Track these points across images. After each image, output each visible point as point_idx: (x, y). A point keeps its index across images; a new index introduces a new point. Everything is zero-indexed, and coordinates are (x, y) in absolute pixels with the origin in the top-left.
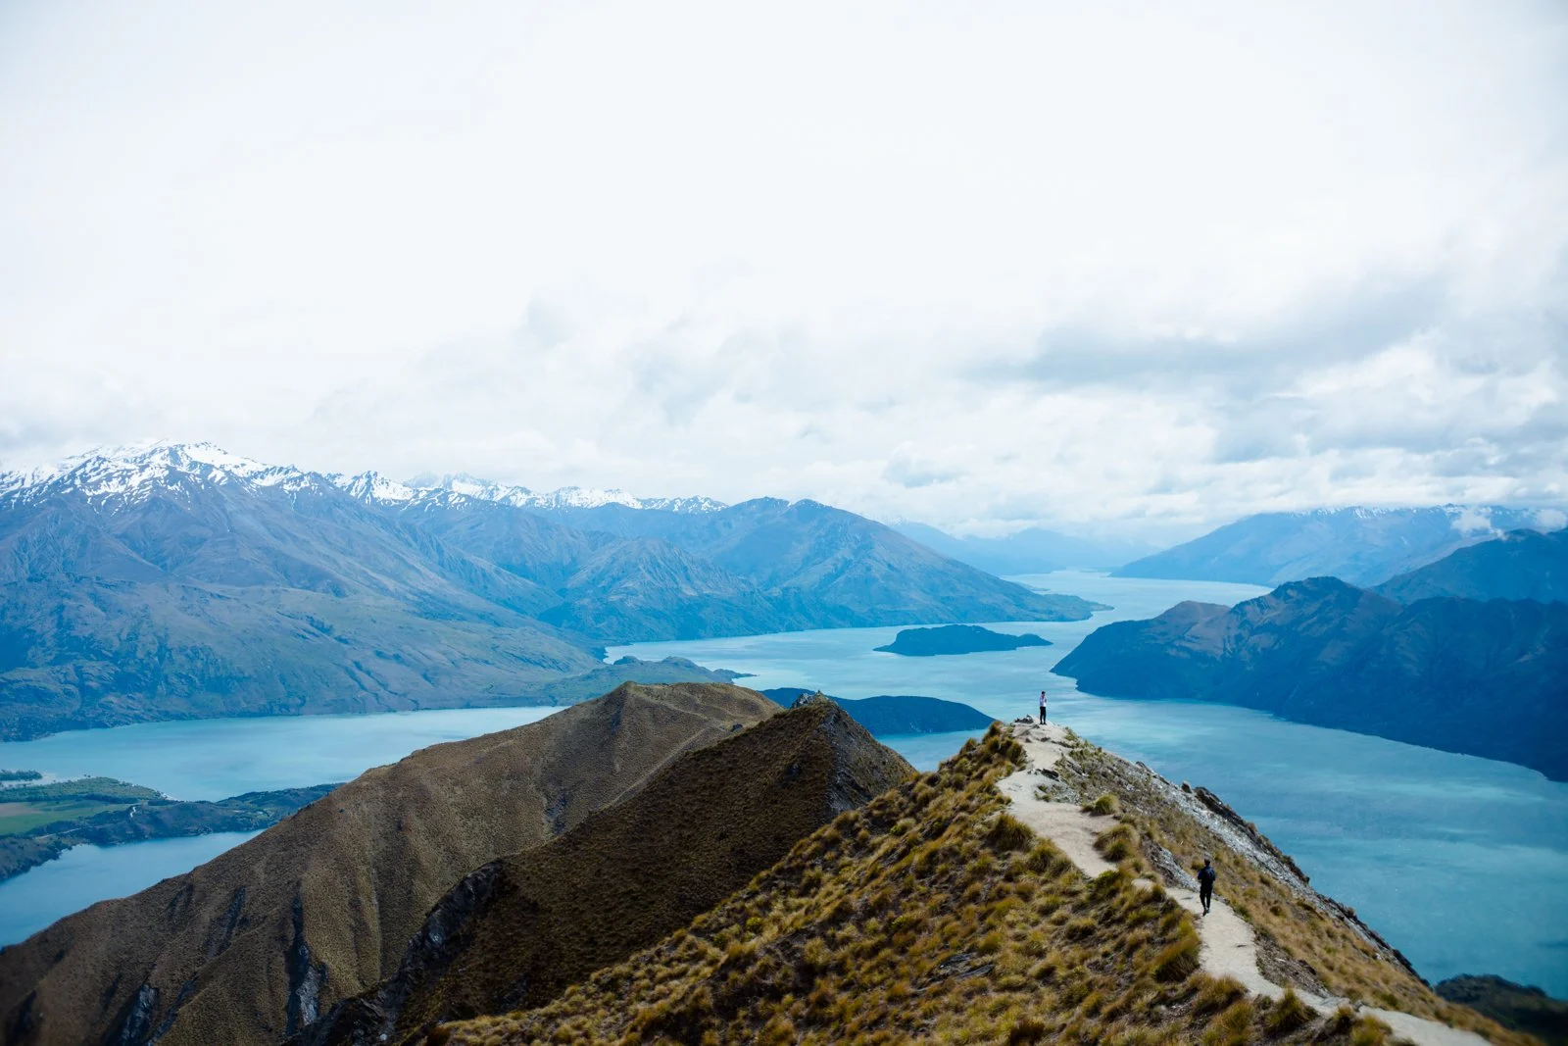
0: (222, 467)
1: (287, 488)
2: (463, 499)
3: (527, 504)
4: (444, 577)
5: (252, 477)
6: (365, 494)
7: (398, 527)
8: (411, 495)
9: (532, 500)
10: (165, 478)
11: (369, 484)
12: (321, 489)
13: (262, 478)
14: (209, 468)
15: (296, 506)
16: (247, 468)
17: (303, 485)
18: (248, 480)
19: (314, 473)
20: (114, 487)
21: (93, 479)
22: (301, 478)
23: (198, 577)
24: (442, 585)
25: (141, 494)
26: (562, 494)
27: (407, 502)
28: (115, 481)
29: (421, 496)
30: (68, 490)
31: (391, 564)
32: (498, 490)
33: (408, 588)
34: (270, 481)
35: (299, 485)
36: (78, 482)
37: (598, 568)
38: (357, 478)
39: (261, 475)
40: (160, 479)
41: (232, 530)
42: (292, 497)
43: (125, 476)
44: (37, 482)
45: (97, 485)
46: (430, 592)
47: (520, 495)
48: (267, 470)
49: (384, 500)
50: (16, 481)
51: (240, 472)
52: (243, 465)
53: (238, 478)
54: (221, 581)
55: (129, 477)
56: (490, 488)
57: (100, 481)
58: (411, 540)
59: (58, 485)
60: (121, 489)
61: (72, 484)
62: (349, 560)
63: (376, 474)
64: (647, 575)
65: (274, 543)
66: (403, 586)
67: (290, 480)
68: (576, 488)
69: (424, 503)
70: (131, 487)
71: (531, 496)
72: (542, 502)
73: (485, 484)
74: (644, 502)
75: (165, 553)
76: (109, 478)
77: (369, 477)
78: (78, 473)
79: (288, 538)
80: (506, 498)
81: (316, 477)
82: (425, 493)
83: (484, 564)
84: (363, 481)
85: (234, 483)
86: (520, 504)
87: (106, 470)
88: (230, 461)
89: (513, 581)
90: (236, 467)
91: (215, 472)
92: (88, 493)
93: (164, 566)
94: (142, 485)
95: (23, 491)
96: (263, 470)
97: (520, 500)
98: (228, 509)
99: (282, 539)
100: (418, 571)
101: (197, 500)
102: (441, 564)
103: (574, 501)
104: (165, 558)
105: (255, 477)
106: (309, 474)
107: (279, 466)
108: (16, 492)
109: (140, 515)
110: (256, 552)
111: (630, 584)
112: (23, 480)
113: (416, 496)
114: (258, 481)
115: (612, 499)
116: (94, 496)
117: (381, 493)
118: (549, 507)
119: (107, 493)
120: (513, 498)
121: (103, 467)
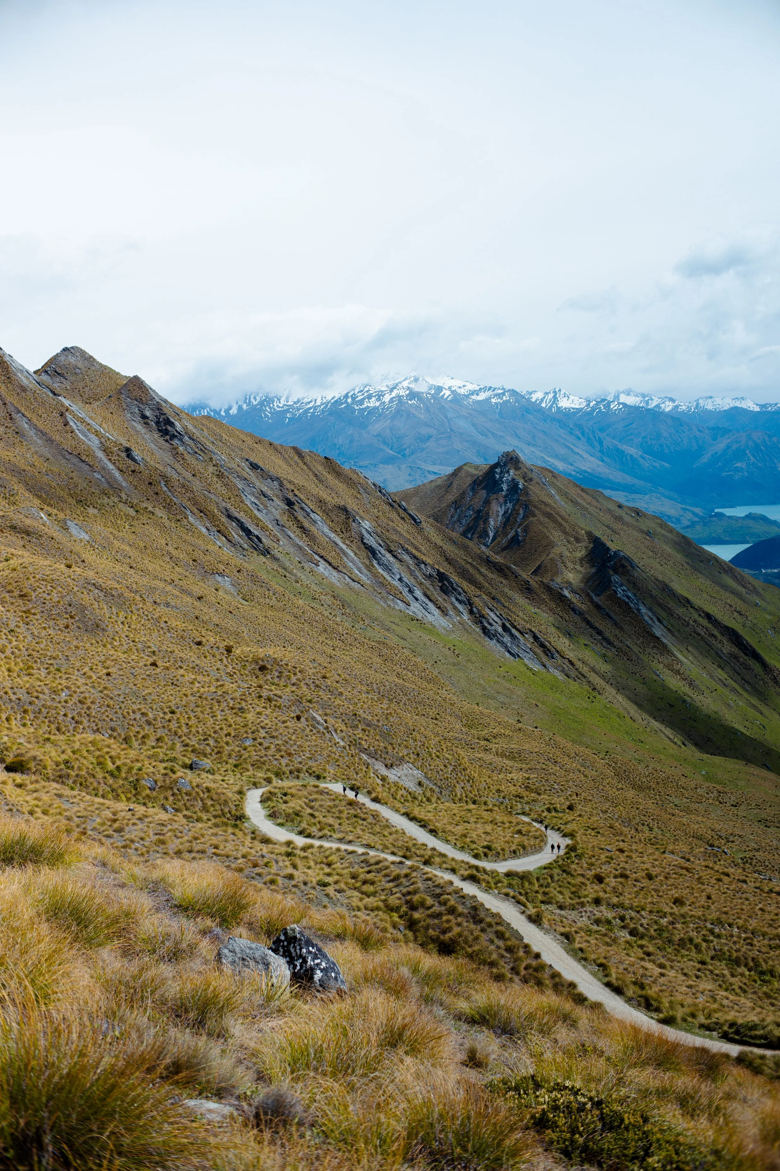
0: (450, 388)
1: (493, 400)
2: (621, 406)
3: (673, 409)
4: (603, 461)
5: (470, 394)
6: (552, 405)
7: (571, 426)
8: (585, 404)
9: (677, 407)
10: (407, 396)
11: (555, 397)
12: (517, 401)
13: (477, 395)
14: (439, 389)
15: (500, 413)
16: (467, 388)
17: (504, 398)
18: (467, 396)
19: (513, 390)
20: (373, 403)
21: (360, 398)
22: (503, 394)
23: (425, 462)
24: (598, 466)
25: (391, 407)
26: (701, 401)
27: (582, 409)
28: (374, 399)
29: (592, 404)
30: (343, 406)
31: (562, 451)
32: (652, 400)
33: (573, 468)
34: (482, 397)
35: (502, 399)
36: (349, 400)
37: (716, 453)
38: (547, 394)
39: (477, 392)
40: (403, 396)
41: (451, 430)
42: (497, 407)
43: (380, 395)
44: (324, 401)
45: (361, 402)
46: (589, 470)
47: (667, 403)
48: (480, 389)
49: (565, 409)
50: (311, 401)
51: (462, 391)
52: (464, 386)
53: (459, 395)
54: (441, 464)
55: (383, 396)
56: (647, 399)
57: (364, 399)
58: (580, 435)
59: (338, 402)
60: (378, 404)
61: (346, 402)
62: (533, 449)
63: (560, 390)
64: (751, 458)
65: (480, 438)
66: (570, 467)
67: (496, 395)
68: (711, 397)
69: (593, 409)
70: (384, 403)
71: (676, 404)
72: (684, 408)
73: (643, 396)
74: (761, 406)
75: (404, 447)
76: (370, 397)
77: (555, 392)
78: (350, 395)
79: (490, 435)
80: (658, 406)
81: (513, 393)
82: (594, 402)
83: (632, 451)
84: (551, 396)
85: (457, 398)
86: (667, 410)
87: (367, 391)
88: (455, 384)
89: (654, 464)
90: (460, 387)
91: (444, 391)
92: (356, 407)
93: (404, 456)
94: (391, 400)
95: (315, 407)
96: (478, 388)
97: (668, 407)
98: (449, 416)
99: (486, 435)
100: (581, 456)
101: (427, 410)
102: (601, 452)
103: (710, 407)
104: (406, 449)
105: (473, 394)
106: (509, 390)
107: (488, 386)
108: (311, 408)
109: (389, 421)
110: (465, 444)
111: (739, 465)
112: (316, 400)
113: (588, 405)
114: (474, 397)
115: (738, 404)
116: (360, 409)
117: (564, 403)
118: (689, 411)
119: (368, 407)
120: (663, 406)
121: (366, 389)
